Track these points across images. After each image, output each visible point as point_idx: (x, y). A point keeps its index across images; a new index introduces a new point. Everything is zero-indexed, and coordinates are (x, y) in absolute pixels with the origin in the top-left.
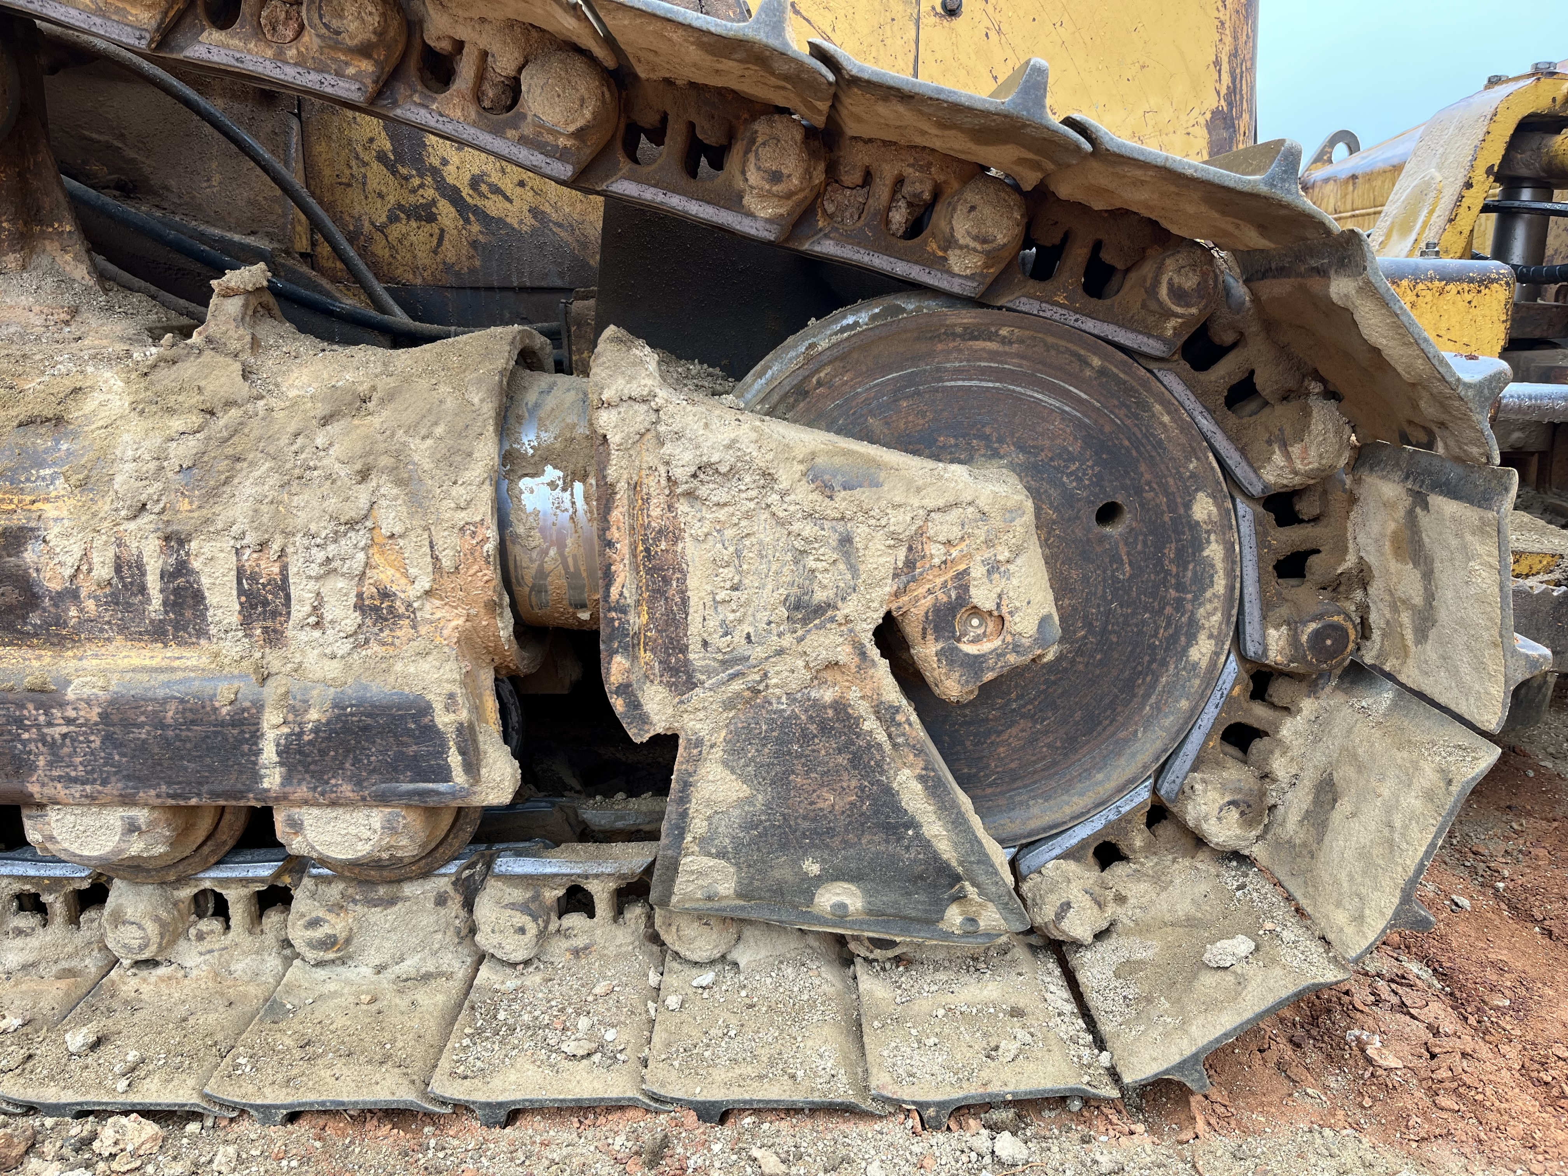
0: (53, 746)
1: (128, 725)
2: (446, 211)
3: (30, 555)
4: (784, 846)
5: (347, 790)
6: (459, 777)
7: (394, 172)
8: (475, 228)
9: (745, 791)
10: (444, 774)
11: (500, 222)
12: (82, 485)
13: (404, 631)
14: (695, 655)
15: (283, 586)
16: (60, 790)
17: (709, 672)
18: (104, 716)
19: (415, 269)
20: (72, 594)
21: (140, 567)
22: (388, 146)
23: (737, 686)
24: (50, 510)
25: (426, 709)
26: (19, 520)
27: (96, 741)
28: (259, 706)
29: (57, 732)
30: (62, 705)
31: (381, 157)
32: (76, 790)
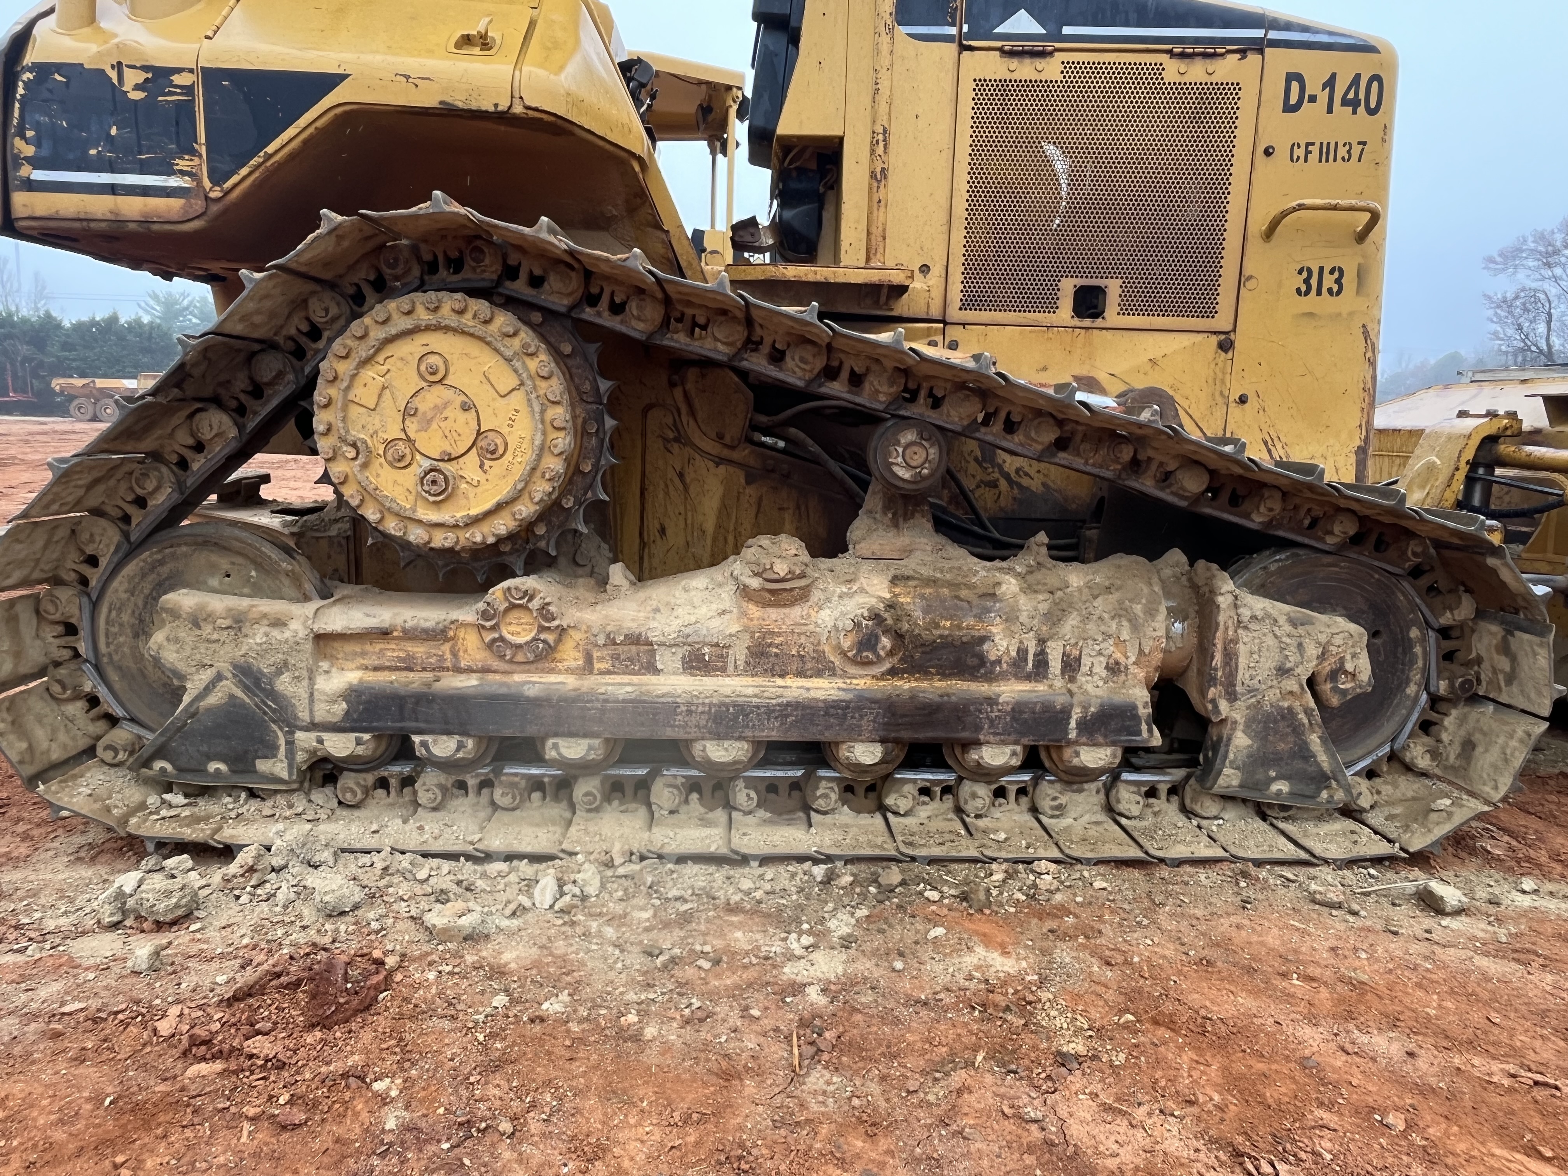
0: (991, 721)
1: (1022, 712)
2: (1003, 484)
3: (985, 647)
4: (1263, 765)
5: (1101, 739)
6: (1145, 734)
7: (980, 465)
8: (1016, 491)
9: (1249, 742)
10: (1139, 733)
11: (1027, 488)
12: (1007, 620)
13: (1122, 677)
14: (1239, 689)
15: (1079, 660)
16: (991, 738)
17: (1243, 695)
18: (1013, 709)
19: (986, 510)
20: (999, 662)
21: (1027, 651)
22: (979, 454)
23: (1253, 700)
24: (994, 630)
25: (1134, 707)
26: (983, 633)
27: (1008, 719)
28: (1072, 706)
29: (993, 715)
30: (997, 704)
31: (976, 459)
32: (998, 738)
